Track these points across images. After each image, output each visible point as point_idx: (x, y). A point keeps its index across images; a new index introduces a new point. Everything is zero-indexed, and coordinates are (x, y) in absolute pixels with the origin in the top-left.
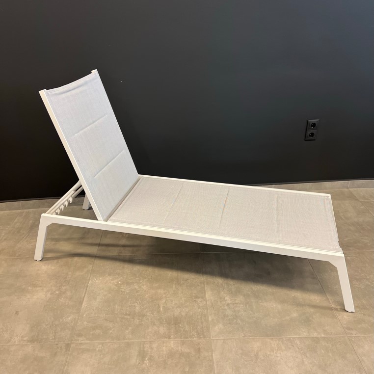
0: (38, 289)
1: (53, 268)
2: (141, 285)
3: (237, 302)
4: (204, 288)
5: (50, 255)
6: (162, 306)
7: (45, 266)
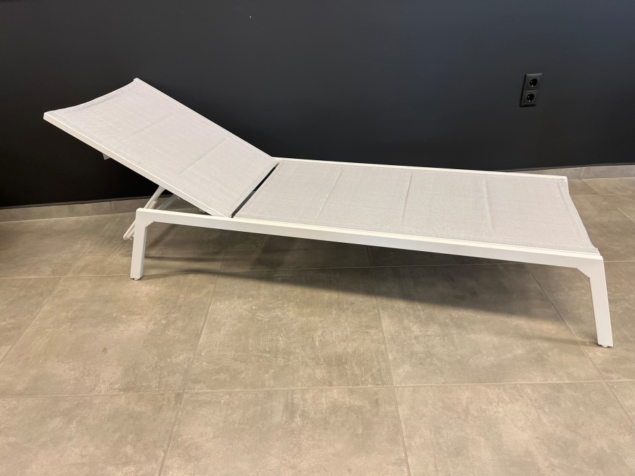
0: (135, 317)
1: (158, 289)
2: (285, 310)
3: (429, 333)
4: (379, 314)
5: (153, 272)
6: (317, 339)
7: (146, 286)
